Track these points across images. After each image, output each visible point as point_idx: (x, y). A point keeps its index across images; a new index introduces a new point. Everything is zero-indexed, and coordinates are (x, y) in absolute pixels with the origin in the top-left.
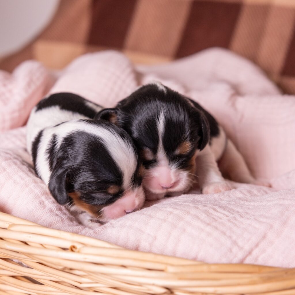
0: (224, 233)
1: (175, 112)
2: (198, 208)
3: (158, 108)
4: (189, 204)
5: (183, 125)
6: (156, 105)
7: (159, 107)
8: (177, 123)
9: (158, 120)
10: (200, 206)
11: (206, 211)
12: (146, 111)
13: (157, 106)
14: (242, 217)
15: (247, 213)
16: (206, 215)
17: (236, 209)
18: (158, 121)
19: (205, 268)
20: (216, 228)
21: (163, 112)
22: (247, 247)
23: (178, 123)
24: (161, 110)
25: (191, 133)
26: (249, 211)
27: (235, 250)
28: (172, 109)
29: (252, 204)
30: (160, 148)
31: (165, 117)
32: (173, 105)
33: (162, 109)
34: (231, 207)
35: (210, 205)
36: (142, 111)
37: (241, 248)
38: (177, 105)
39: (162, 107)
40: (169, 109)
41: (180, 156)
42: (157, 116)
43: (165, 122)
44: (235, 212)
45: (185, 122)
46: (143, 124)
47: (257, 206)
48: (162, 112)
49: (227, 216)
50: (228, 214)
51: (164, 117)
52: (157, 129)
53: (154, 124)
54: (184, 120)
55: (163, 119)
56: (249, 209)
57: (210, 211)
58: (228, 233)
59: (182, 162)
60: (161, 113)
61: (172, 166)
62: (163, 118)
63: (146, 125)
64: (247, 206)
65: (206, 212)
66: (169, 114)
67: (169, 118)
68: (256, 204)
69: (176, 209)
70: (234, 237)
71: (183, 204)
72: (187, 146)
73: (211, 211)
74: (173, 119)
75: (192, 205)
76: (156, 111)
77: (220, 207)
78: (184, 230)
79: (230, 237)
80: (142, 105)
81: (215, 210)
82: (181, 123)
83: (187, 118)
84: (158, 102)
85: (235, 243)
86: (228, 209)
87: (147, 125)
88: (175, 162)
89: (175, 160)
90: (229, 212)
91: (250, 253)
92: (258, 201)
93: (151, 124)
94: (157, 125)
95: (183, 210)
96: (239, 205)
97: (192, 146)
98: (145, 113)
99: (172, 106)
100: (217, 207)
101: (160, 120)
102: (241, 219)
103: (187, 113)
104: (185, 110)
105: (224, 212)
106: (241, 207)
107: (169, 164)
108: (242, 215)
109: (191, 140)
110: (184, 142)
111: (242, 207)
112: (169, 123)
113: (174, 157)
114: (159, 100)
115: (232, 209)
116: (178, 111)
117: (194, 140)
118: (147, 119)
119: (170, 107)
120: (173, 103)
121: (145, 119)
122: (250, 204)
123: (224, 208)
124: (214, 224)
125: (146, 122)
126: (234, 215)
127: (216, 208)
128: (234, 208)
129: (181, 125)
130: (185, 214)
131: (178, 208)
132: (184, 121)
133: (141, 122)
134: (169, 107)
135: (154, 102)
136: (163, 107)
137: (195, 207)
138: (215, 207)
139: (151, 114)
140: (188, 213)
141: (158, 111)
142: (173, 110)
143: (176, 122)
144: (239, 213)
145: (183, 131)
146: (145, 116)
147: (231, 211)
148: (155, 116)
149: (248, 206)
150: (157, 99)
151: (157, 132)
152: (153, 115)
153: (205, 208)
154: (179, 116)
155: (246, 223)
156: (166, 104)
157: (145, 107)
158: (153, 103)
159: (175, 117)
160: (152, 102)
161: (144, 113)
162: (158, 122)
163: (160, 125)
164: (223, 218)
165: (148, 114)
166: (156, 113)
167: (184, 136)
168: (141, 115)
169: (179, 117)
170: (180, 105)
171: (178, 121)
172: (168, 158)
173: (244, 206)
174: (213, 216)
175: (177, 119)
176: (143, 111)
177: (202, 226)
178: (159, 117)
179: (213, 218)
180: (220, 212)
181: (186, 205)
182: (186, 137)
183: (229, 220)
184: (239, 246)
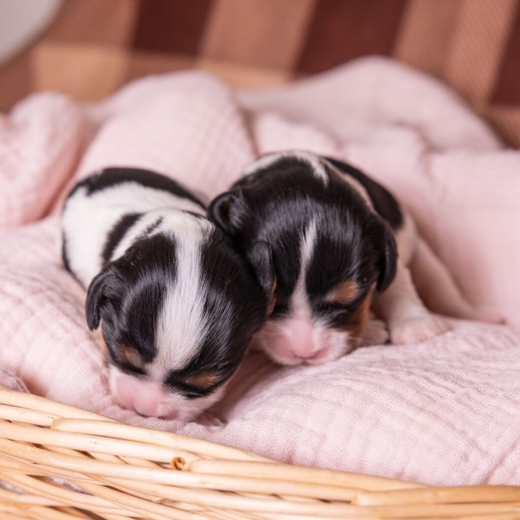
0: (451, 426)
1: (338, 225)
2: (398, 379)
3: (306, 212)
4: (379, 370)
5: (349, 250)
6: (304, 207)
7: (309, 209)
8: (338, 245)
9: (303, 235)
10: (401, 375)
11: (414, 382)
12: (285, 216)
13: (306, 208)
14: (480, 392)
15: (487, 384)
16: (415, 392)
17: (465, 376)
18: (303, 238)
19: (428, 496)
20: (436, 417)
21: (316, 221)
22: (495, 451)
23: (340, 246)
24: (312, 217)
25: (362, 266)
26: (491, 381)
27: (474, 456)
28: (332, 217)
29: (493, 365)
30: (300, 286)
31: (318, 232)
32: (337, 211)
33: (314, 216)
34: (456, 372)
35: (418, 371)
36: (276, 213)
37: (485, 453)
38: (343, 211)
39: (314, 212)
40: (327, 216)
41: (335, 306)
42: (302, 228)
43: (316, 241)
44: (466, 383)
45: (354, 245)
46: (275, 237)
47: (504, 370)
48: (313, 222)
49: (453, 392)
50: (454, 387)
51: (315, 231)
52: (300, 251)
53: (295, 241)
54: (353, 240)
55: (312, 235)
56: (489, 375)
57: (420, 382)
58: (459, 425)
59: (339, 316)
60: (311, 223)
61: (316, 321)
62: (314, 233)
63: (280, 242)
64: (486, 371)
65: (414, 385)
66: (325, 226)
67: (325, 234)
68: (502, 366)
69: (358, 380)
70: (471, 433)
71: (367, 369)
72: (351, 290)
73: (423, 383)
74: (332, 237)
75: (386, 372)
76: (303, 218)
77: (438, 374)
78: (378, 422)
79: (463, 433)
80: (280, 202)
81: (428, 379)
82: (346, 245)
83: (358, 238)
84: (309, 202)
85: (473, 443)
86: (452, 377)
87: (283, 240)
88: (323, 315)
89: (323, 311)
90: (456, 383)
91: (501, 462)
92: (504, 361)
93: (291, 240)
94: (301, 244)
95: (370, 383)
96: (469, 367)
97: (359, 292)
98: (281, 218)
99: (334, 211)
100: (432, 374)
101: (307, 235)
102: (480, 398)
103: (360, 229)
104: (357, 222)
105: (445, 383)
106: (474, 372)
107: (312, 317)
108: (480, 389)
109: (359, 280)
110: (346, 280)
111: (476, 372)
112: (323, 244)
113: (323, 305)
114: (311, 196)
115: (459, 378)
116: (344, 222)
117: (365, 280)
118: (283, 229)
119: (329, 213)
120: (337, 206)
121: (281, 229)
122: (489, 365)
123: (445, 376)
124: (432, 408)
125: (281, 236)
126: (465, 390)
127: (430, 376)
128: (461, 375)
129: (345, 249)
130: (376, 391)
131: (360, 379)
132: (352, 243)
133: (271, 234)
134: (327, 214)
135: (301, 200)
136: (317, 212)
137: (393, 376)
138: (428, 374)
139: (293, 221)
140: (382, 388)
141: (306, 218)
142: (335, 219)
143: (336, 244)
144: (474, 385)
145: (347, 262)
146: (281, 224)
147: (457, 380)
148: (299, 227)
149: (486, 369)
150: (307, 196)
151: (299, 258)
152: (296, 225)
153: (411, 378)
154: (344, 231)
155: (489, 405)
156: (324, 206)
157: (283, 208)
158: (300, 202)
159: (336, 233)
160: (297, 200)
161: (279, 217)
162: (304, 240)
163: (307, 244)
164: (446, 395)
165: (287, 221)
166: (302, 223)
167: (348, 272)
168: (274, 221)
169: (344, 234)
170: (348, 212)
171: (340, 241)
172: (311, 306)
173: (479, 370)
174: (427, 393)
175: (339, 238)
176: (278, 214)
177: (410, 412)
178: (306, 231)
179: (429, 397)
180: (438, 385)
181: (375, 373)
182: (350, 272)
183: (458, 401)
184: (480, 450)
